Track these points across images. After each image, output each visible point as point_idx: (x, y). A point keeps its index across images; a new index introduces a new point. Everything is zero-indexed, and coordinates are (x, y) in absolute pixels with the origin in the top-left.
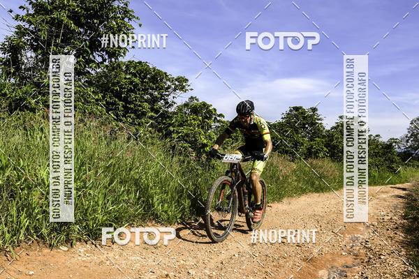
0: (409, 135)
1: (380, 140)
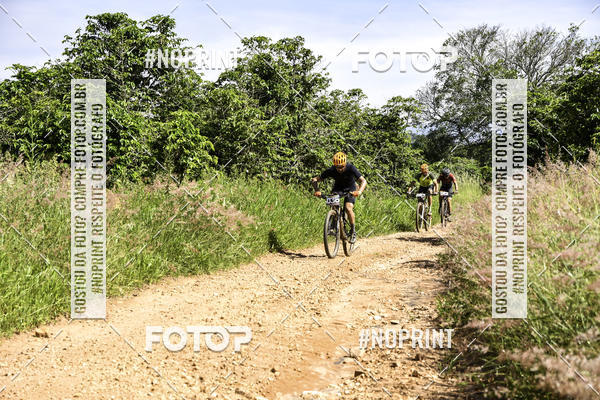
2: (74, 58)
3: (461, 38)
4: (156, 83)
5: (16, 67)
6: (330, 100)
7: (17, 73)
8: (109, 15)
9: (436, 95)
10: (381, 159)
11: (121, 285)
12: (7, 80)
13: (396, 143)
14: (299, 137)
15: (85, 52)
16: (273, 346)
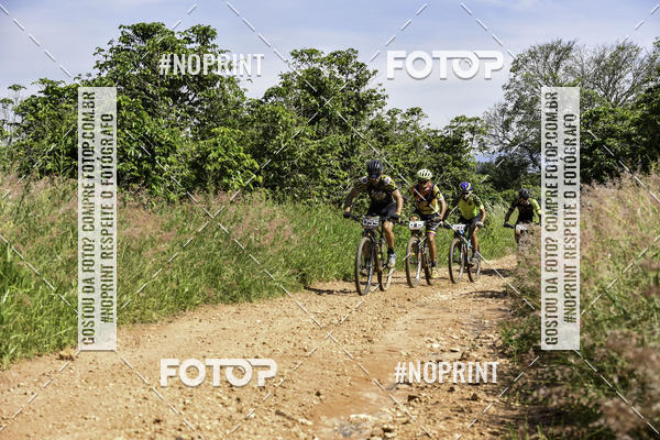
0: (510, 107)
1: (423, 124)
2: (106, 72)
3: (533, 54)
4: (196, 99)
5: (43, 81)
6: (387, 119)
7: (44, 88)
8: (144, 25)
9: (506, 118)
10: (444, 185)
11: (155, 310)
12: (33, 96)
13: (460, 167)
14: (353, 160)
15: (118, 65)
16: (319, 371)
